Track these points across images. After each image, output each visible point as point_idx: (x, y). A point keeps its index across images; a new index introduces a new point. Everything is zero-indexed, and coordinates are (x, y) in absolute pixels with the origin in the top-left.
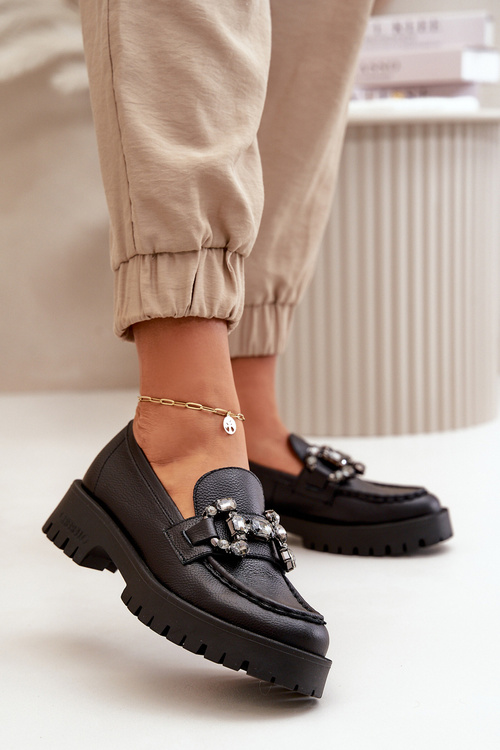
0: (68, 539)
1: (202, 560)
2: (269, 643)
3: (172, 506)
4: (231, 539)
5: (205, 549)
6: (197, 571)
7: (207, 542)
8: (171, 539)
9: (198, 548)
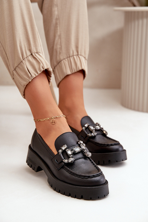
0: (32, 165)
7: (62, 161)
9: (60, 164)
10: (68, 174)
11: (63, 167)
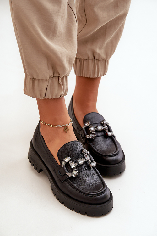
7: (65, 174)
10: (71, 188)
11: (66, 180)
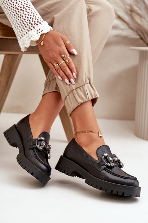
0: (65, 170)
1: (104, 169)
2: (128, 187)
3: (92, 158)
4: (110, 163)
5: (104, 166)
6: (104, 172)
7: (104, 165)
8: (95, 166)
9: (103, 166)
